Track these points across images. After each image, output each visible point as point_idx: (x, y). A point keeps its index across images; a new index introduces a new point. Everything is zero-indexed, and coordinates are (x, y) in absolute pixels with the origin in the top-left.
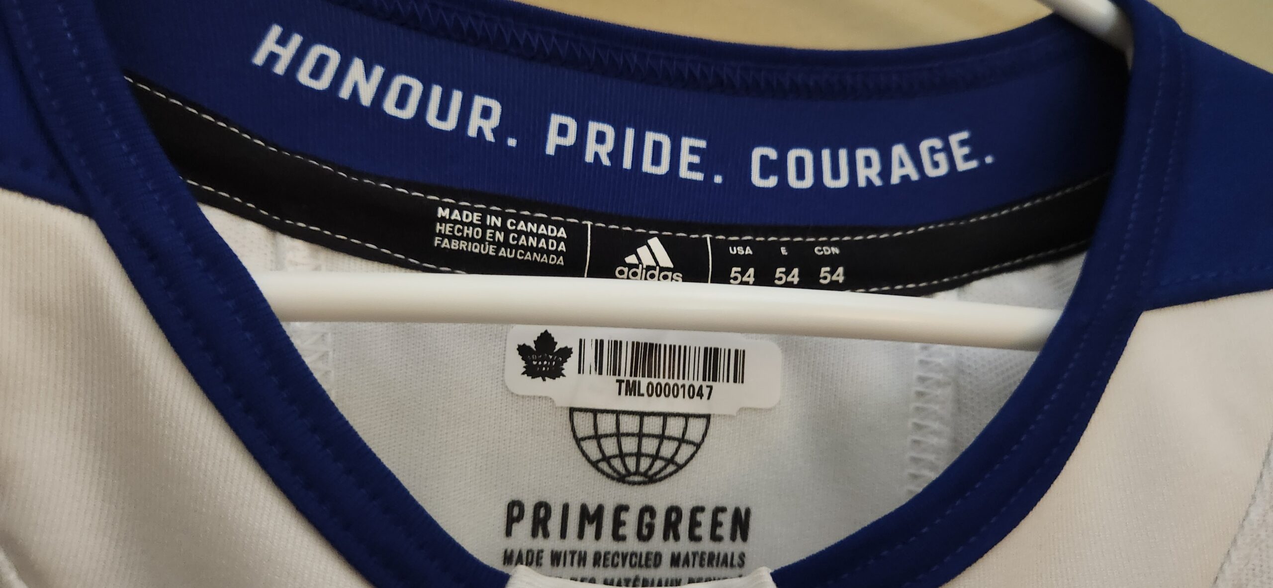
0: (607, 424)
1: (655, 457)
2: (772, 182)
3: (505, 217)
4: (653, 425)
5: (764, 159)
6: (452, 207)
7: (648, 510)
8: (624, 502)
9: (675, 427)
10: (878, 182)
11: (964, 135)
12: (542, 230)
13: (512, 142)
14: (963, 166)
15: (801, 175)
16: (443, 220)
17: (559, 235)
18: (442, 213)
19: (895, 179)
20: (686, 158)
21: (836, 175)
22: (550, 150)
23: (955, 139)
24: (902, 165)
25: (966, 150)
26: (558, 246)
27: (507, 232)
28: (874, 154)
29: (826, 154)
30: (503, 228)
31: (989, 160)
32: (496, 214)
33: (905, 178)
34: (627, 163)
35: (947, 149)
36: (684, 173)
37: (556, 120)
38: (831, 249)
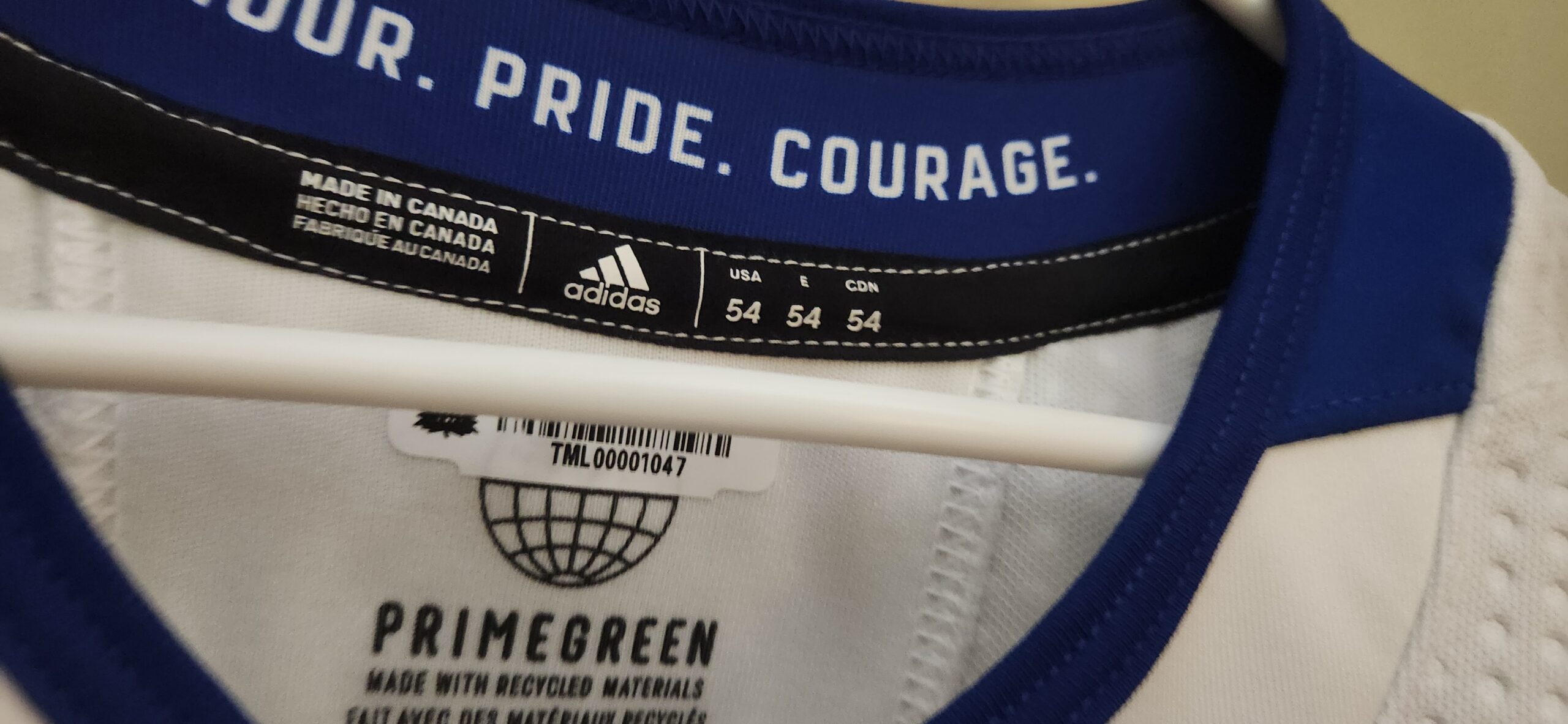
0: (533, 504)
1: (598, 551)
2: (799, 180)
3: (406, 194)
4: (597, 508)
5: (791, 146)
6: (326, 172)
7: (581, 621)
8: (546, 609)
9: (628, 511)
10: (941, 195)
11: (1063, 141)
12: (462, 218)
13: (425, 83)
14: (1056, 183)
15: (839, 175)
16: (310, 191)
17: (486, 229)
18: (309, 179)
19: (965, 194)
20: (682, 134)
21: (886, 179)
22: (483, 100)
23: (1050, 144)
24: (977, 174)
25: (1063, 162)
26: (482, 245)
27: (408, 217)
28: (940, 155)
29: (876, 148)
30: (402, 212)
31: (1091, 177)
32: (393, 189)
33: (979, 193)
34: (596, 132)
35: (1038, 158)
36: (677, 155)
37: (495, 57)
38: (867, 284)
